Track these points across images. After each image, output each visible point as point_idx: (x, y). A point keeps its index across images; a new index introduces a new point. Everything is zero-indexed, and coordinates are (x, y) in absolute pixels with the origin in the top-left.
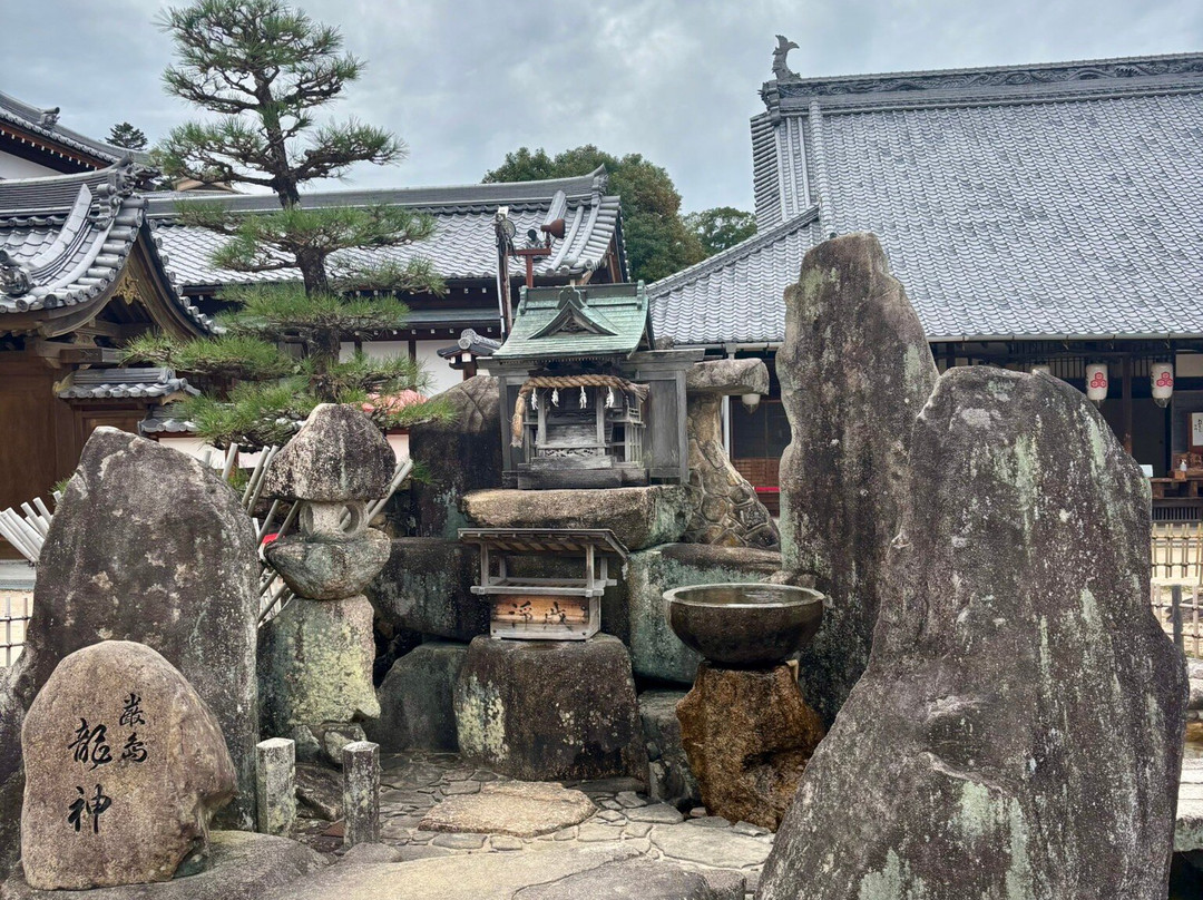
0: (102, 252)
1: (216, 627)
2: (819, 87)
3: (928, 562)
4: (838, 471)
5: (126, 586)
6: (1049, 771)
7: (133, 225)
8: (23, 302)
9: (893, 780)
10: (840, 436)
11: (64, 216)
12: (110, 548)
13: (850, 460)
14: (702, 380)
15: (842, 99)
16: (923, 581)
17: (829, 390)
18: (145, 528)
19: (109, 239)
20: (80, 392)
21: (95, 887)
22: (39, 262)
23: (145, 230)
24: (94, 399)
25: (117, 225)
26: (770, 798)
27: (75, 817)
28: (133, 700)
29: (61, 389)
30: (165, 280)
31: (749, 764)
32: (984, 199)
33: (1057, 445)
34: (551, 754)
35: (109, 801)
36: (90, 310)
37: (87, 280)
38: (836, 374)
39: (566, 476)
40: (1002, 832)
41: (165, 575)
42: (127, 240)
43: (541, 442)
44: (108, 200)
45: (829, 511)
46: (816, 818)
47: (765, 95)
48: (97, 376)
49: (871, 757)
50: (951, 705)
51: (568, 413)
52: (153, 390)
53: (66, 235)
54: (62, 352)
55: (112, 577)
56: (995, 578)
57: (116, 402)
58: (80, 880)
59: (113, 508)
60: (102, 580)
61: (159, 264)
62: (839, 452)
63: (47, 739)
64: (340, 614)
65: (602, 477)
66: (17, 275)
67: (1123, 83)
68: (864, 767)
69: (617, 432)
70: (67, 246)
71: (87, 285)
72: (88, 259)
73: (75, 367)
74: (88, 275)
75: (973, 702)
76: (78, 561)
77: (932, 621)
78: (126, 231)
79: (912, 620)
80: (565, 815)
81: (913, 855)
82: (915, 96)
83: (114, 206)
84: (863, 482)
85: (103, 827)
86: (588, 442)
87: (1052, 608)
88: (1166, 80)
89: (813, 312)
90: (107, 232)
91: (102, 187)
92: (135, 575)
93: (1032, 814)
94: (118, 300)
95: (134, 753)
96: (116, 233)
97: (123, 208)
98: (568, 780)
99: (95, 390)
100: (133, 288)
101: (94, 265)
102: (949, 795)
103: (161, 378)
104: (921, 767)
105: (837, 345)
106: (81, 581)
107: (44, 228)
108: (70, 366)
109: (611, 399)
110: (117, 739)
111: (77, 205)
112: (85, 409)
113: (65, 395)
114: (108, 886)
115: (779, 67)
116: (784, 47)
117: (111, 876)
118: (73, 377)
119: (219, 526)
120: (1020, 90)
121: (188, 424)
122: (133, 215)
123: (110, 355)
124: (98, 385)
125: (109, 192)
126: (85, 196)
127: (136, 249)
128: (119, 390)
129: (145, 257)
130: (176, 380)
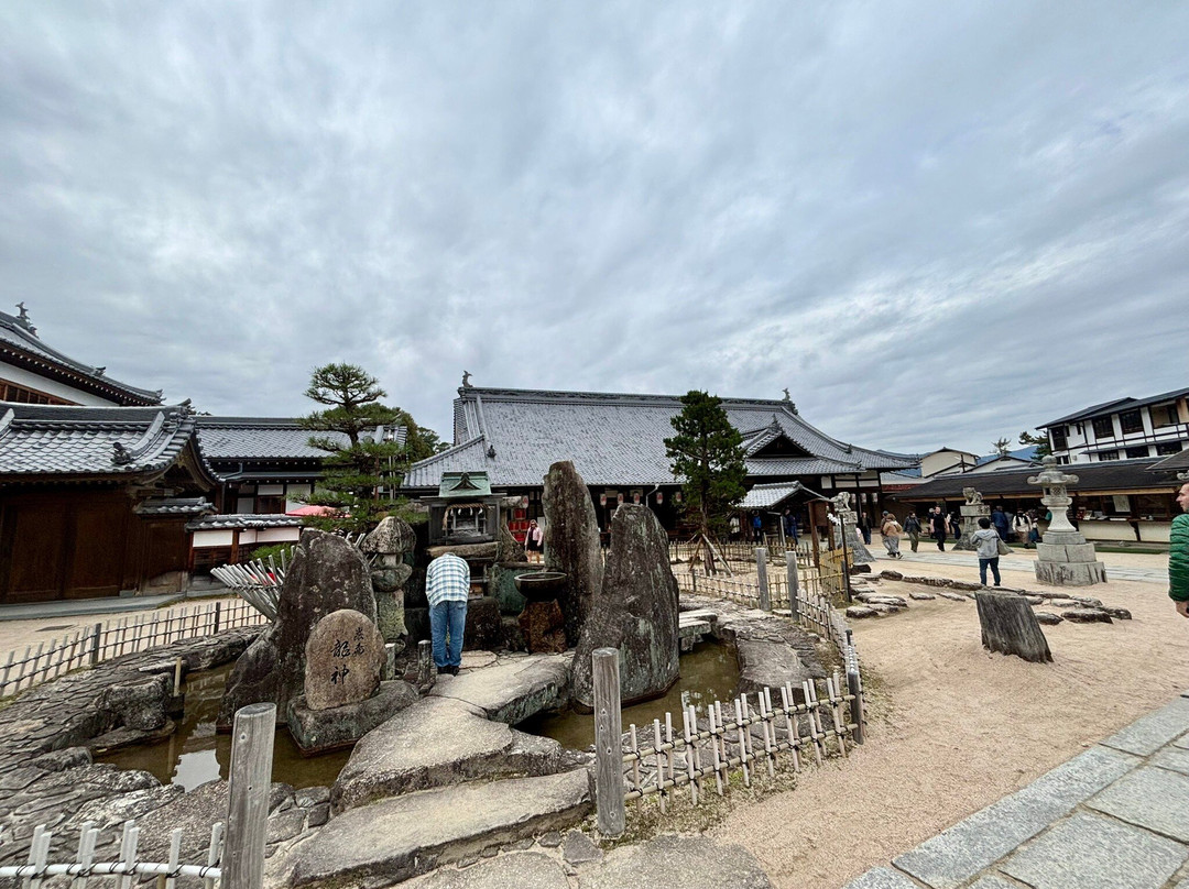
0: (171, 444)
1: (362, 604)
2: (480, 391)
3: (621, 558)
4: (564, 534)
5: (326, 590)
6: (656, 615)
7: (188, 432)
8: (130, 468)
9: (619, 622)
10: (564, 522)
11: (148, 426)
12: (317, 576)
13: (568, 530)
14: (505, 504)
15: (489, 396)
16: (619, 564)
17: (560, 508)
18: (331, 567)
19: (174, 438)
20: (150, 511)
21: (342, 705)
22: (135, 448)
23: (194, 434)
24: (158, 514)
25: (179, 431)
26: (552, 644)
27: (334, 679)
28: (360, 630)
29: (138, 510)
30: (200, 457)
31: (545, 633)
32: (542, 436)
33: (649, 525)
34: (473, 641)
35: (348, 671)
36: (162, 472)
37: (162, 457)
38: (563, 503)
39: (465, 541)
40: (649, 632)
41: (341, 585)
42: (185, 439)
43: (454, 528)
44: (175, 420)
45: (561, 547)
46: (592, 639)
47: (460, 391)
48: (159, 503)
49: (609, 617)
50: (633, 598)
51: (465, 517)
52: (195, 509)
53: (149, 435)
54: (138, 490)
55: (319, 587)
56: (640, 561)
57: (173, 515)
58: (336, 704)
59: (318, 560)
60: (315, 589)
61: (198, 449)
62: (564, 527)
63: (321, 650)
64: (394, 596)
65: (478, 540)
66: (124, 454)
67: (581, 400)
68: (607, 621)
69: (481, 523)
70: (150, 441)
71: (165, 459)
72: (163, 446)
73: (145, 498)
74: (162, 454)
75: (637, 597)
76: (303, 582)
77: (623, 575)
78: (185, 435)
79: (616, 576)
80: (491, 659)
81: (628, 643)
82: (514, 397)
83: (178, 423)
84: (572, 537)
85: (346, 682)
86: (472, 527)
87: (652, 569)
88: (595, 400)
89: (554, 483)
90: (173, 434)
91: (173, 414)
92: (329, 586)
93: (654, 627)
94: (176, 466)
95: (358, 652)
96: (178, 435)
97: (182, 424)
98: (484, 648)
99: (159, 509)
100: (182, 461)
101: (166, 450)
102: (636, 624)
103: (199, 503)
104: (628, 617)
105: (563, 494)
106: (304, 590)
107: (134, 431)
108: (141, 498)
109: (481, 511)
110: (353, 646)
111: (156, 422)
112: (147, 519)
113: (140, 512)
114: (346, 705)
115: (465, 382)
116: (466, 376)
117: (348, 701)
118: (143, 503)
119: (361, 564)
120: (550, 399)
121: (215, 524)
122: (189, 427)
123: (169, 492)
124: (160, 507)
125: (177, 416)
126: (161, 417)
127: (188, 443)
128: (174, 509)
129: (192, 446)
130: (207, 504)
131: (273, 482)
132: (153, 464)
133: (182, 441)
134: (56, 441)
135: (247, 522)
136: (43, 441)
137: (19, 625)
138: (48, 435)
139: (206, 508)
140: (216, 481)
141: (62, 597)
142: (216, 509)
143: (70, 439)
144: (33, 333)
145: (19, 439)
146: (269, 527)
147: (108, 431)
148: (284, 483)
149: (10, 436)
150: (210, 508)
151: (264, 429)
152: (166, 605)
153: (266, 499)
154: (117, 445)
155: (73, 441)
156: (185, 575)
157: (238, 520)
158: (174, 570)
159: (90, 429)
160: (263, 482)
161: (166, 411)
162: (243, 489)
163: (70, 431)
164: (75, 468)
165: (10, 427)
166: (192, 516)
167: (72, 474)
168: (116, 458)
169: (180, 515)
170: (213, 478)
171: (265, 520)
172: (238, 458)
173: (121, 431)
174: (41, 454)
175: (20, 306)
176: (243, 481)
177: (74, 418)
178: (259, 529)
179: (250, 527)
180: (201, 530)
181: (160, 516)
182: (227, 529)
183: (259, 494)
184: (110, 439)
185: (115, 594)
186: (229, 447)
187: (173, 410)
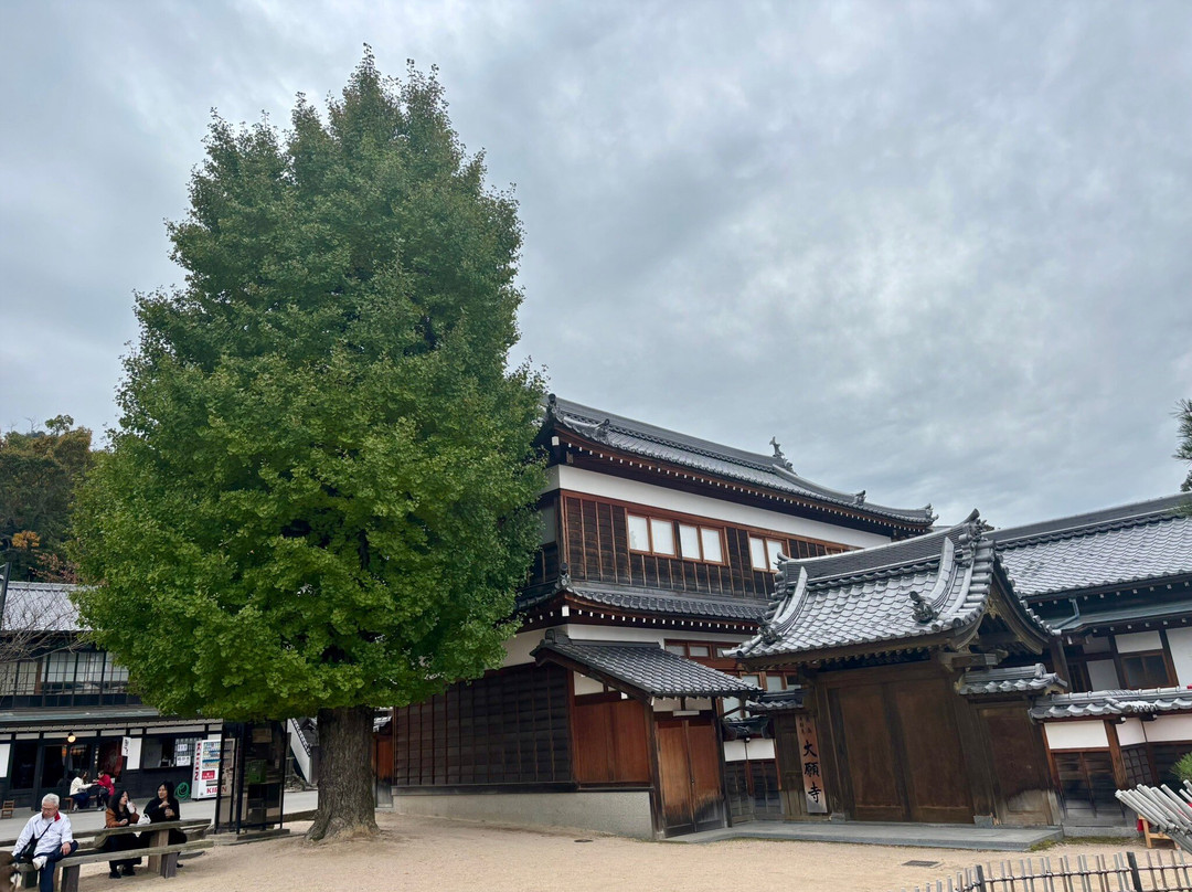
0: (972, 583)
7: (989, 561)
8: (936, 626)
11: (937, 561)
19: (974, 573)
20: (976, 689)
22: (934, 596)
23: (997, 562)
24: (988, 693)
25: (977, 562)
29: (960, 688)
30: (1014, 596)
36: (974, 628)
37: (969, 605)
42: (987, 572)
44: (968, 546)
48: (983, 676)
52: (1034, 684)
53: (943, 574)
54: (953, 659)
57: (1006, 695)
61: (1009, 586)
66: (925, 607)
70: (947, 582)
72: (965, 588)
73: (964, 670)
74: (967, 601)
78: (986, 566)
83: (972, 549)
90: (972, 568)
91: (962, 537)
94: (987, 616)
96: (978, 568)
97: (977, 550)
99: (987, 687)
100: (994, 606)
101: (970, 593)
103: (1037, 674)
107: (923, 572)
108: (960, 670)
111: (945, 553)
112: (976, 702)
113: (964, 692)
118: (964, 678)
121: (1072, 710)
122: (987, 553)
123: (991, 660)
124: (987, 683)
125: (968, 540)
126: (948, 545)
127: (993, 577)
128: (1006, 686)
129: (1000, 582)
130: (1049, 676)
131: (1139, 627)
132: (962, 616)
133: (984, 577)
134: (851, 600)
135: (1123, 705)
136: (840, 602)
137: (882, 852)
138: (842, 594)
139: (1049, 682)
140: (1047, 634)
141: (909, 817)
142: (1065, 684)
143: (863, 595)
144: (790, 470)
145: (819, 603)
146: (1160, 712)
147: (897, 577)
148: (1161, 627)
149: (810, 600)
150: (1055, 682)
151: (1090, 533)
152: (1041, 846)
153: (1135, 659)
154: (914, 595)
155: (867, 597)
156: (1052, 797)
157: (1106, 702)
158: (1034, 788)
159: (879, 579)
160: (1122, 628)
161: (953, 534)
162: (1090, 644)
163: (861, 584)
164: (880, 634)
165: (808, 590)
166: (1034, 696)
167: (879, 642)
168: (918, 614)
169: (1016, 696)
170: (1041, 630)
171: (1150, 699)
172: (1065, 591)
173: (910, 575)
174: (842, 619)
175: (773, 443)
176: (1087, 630)
177: (860, 566)
178: (1146, 717)
179: (1130, 714)
180: (1053, 720)
181: (988, 698)
182: (1091, 717)
183: (1122, 649)
184: (903, 588)
185: (967, 820)
186: (1045, 574)
187: (960, 531)
